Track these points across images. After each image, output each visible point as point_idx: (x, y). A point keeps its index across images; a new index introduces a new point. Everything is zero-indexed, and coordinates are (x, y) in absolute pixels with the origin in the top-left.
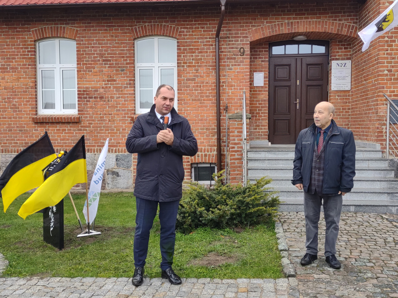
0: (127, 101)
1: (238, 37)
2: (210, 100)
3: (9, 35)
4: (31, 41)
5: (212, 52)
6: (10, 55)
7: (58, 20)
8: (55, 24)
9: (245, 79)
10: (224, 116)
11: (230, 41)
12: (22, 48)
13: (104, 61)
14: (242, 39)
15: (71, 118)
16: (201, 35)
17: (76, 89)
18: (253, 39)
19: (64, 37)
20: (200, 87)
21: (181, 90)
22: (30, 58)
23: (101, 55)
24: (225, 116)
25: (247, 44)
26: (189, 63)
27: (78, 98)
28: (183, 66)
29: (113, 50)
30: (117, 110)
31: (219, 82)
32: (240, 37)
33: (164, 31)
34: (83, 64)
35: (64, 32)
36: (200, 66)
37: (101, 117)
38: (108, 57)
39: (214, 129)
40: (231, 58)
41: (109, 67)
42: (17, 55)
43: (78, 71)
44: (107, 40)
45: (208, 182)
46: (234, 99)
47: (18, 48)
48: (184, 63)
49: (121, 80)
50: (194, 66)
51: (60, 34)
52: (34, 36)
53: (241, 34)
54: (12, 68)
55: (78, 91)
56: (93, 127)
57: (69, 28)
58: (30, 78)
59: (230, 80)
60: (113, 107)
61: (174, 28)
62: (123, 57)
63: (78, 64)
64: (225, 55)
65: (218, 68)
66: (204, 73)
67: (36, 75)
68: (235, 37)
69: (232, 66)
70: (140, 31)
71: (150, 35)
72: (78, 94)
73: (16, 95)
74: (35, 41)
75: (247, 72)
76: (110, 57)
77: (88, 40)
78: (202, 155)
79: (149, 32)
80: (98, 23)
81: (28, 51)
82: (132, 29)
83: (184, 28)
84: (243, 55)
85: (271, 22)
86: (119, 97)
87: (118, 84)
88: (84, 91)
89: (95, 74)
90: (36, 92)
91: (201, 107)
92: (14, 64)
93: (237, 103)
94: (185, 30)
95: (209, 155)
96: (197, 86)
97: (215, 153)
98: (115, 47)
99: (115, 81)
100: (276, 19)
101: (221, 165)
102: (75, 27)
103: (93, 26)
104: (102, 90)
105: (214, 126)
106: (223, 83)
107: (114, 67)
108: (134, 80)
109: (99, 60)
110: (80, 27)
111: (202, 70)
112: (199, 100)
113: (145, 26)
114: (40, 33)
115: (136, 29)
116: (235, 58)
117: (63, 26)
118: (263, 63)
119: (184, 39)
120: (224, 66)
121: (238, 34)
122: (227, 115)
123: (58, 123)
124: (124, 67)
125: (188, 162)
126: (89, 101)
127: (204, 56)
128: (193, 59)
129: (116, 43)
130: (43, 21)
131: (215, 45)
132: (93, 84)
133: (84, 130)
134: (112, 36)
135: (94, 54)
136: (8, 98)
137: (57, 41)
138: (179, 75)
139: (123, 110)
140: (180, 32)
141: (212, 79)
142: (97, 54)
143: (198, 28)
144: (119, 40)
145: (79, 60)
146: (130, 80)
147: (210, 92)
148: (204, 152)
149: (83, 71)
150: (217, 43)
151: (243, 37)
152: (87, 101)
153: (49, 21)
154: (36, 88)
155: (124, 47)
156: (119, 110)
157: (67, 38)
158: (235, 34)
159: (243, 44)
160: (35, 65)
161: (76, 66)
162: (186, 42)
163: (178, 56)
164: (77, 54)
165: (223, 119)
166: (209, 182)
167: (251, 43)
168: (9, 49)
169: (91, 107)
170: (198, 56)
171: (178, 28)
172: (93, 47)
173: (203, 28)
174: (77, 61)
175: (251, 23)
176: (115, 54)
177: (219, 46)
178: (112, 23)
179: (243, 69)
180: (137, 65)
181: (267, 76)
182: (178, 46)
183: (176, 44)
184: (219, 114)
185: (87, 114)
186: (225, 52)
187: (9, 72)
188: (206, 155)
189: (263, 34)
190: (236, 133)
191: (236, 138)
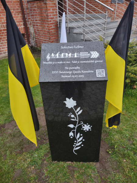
97: (23, 26)
101: (28, 35)
190: (51, 11)
191: (52, 14)
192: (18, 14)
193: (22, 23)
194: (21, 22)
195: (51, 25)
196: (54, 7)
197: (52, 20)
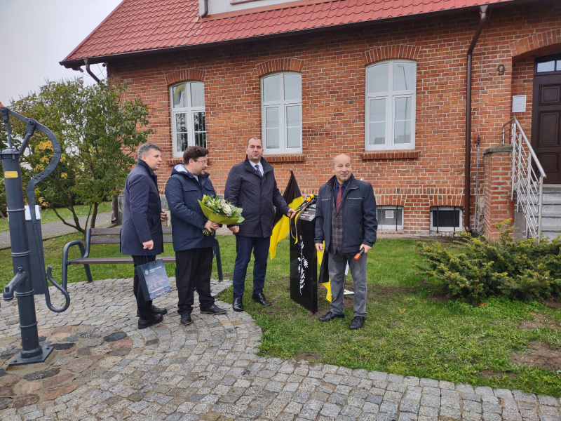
0: (356, 136)
1: (496, 52)
2: (457, 131)
3: (235, 72)
4: (256, 77)
5: (461, 73)
6: (236, 93)
7: (284, 52)
8: (280, 57)
9: (504, 104)
10: (474, 150)
11: (485, 58)
12: (247, 86)
13: (331, 93)
14: (501, 54)
15: (295, 157)
16: (447, 53)
17: (301, 127)
18: (517, 53)
19: (289, 71)
20: (445, 116)
21: (420, 121)
22: (255, 96)
23: (328, 87)
24: (476, 150)
25: (508, 60)
26: (431, 88)
27: (303, 135)
28: (424, 93)
29: (341, 81)
30: (344, 147)
31: (470, 109)
32: (500, 52)
33: (401, 53)
34: (309, 98)
35: (289, 65)
36: (445, 91)
37: (327, 156)
38: (335, 89)
39: (462, 166)
40: (486, 79)
41: (337, 100)
42: (243, 93)
43: (303, 106)
44: (335, 69)
45: (451, 229)
46: (488, 129)
47: (243, 86)
48: (424, 89)
49: (349, 113)
50: (438, 92)
51: (285, 68)
52: (259, 72)
53: (500, 48)
54: (238, 107)
55: (303, 128)
56: (318, 166)
57: (294, 60)
58: (254, 117)
59: (484, 106)
60: (340, 143)
61: (414, 48)
62: (353, 87)
63: (303, 99)
64: (479, 76)
65: (469, 92)
66: (449, 99)
67: (260, 113)
68: (492, 53)
69: (487, 88)
70: (372, 56)
71: (384, 60)
72: (303, 131)
73: (241, 135)
74: (260, 77)
75: (507, 95)
76: (339, 88)
77: (314, 71)
78: (445, 197)
79: (383, 56)
80: (326, 51)
81: (253, 89)
82: (364, 54)
83: (426, 47)
84: (503, 74)
85: (542, 30)
86: (347, 133)
87: (346, 118)
88: (309, 128)
89: (322, 109)
90: (261, 131)
91: (445, 139)
92: (239, 102)
93: (492, 134)
94: (427, 50)
95: (455, 197)
96: (441, 116)
97: (462, 194)
98: (344, 76)
99: (342, 115)
100: (550, 25)
101: (469, 209)
102: (301, 58)
103: (320, 55)
104: (328, 126)
105: (461, 162)
106: (474, 109)
107: (342, 99)
108: (364, 113)
109: (326, 93)
110: (306, 57)
111: (448, 97)
112: (442, 132)
113: (379, 50)
114: (264, 67)
115: (368, 53)
116: (491, 79)
117: (288, 58)
118: (526, 83)
119: (426, 60)
120: (478, 89)
121: (496, 48)
122: (478, 149)
123: (282, 163)
124: (353, 98)
125: (427, 205)
126: (314, 139)
127: (451, 78)
128: (436, 84)
129: (345, 72)
130: (268, 54)
131: (466, 64)
132: (319, 120)
133: (309, 170)
134: (341, 64)
135: (320, 86)
136: (235, 138)
137: (281, 75)
138: (418, 104)
139: (351, 147)
140: (421, 52)
141: (460, 106)
142: (323, 86)
143: (444, 45)
144: (348, 68)
145: (305, 94)
146: (360, 113)
147: (457, 122)
148: (448, 193)
149: (309, 106)
150: (469, 61)
151: (503, 52)
152: (312, 139)
153: (274, 53)
154: (261, 127)
155: (353, 75)
156: (347, 147)
157: (292, 71)
158: (493, 48)
159: (503, 61)
160: (260, 103)
161: (301, 101)
162: (428, 64)
163: (417, 81)
164: (303, 88)
165: (474, 154)
166: (453, 228)
167: (513, 58)
168: (235, 87)
169: (316, 145)
170: (443, 79)
171: (418, 48)
172: (319, 79)
173: (450, 45)
174: (303, 95)
175: (515, 33)
176: (344, 84)
177: (471, 65)
178: (341, 49)
179: (502, 91)
180: (367, 95)
181: (531, 99)
182: (418, 69)
183: (416, 67)
184: (468, 147)
185: (312, 152)
186: (480, 72)
187: (235, 111)
188: (449, 197)
189: (532, 46)
190: (501, 170)
191: (501, 177)
192: (460, 174)
193: (462, 189)
194: (461, 186)
195: (496, 195)
196: (509, 164)
197: (500, 187)
